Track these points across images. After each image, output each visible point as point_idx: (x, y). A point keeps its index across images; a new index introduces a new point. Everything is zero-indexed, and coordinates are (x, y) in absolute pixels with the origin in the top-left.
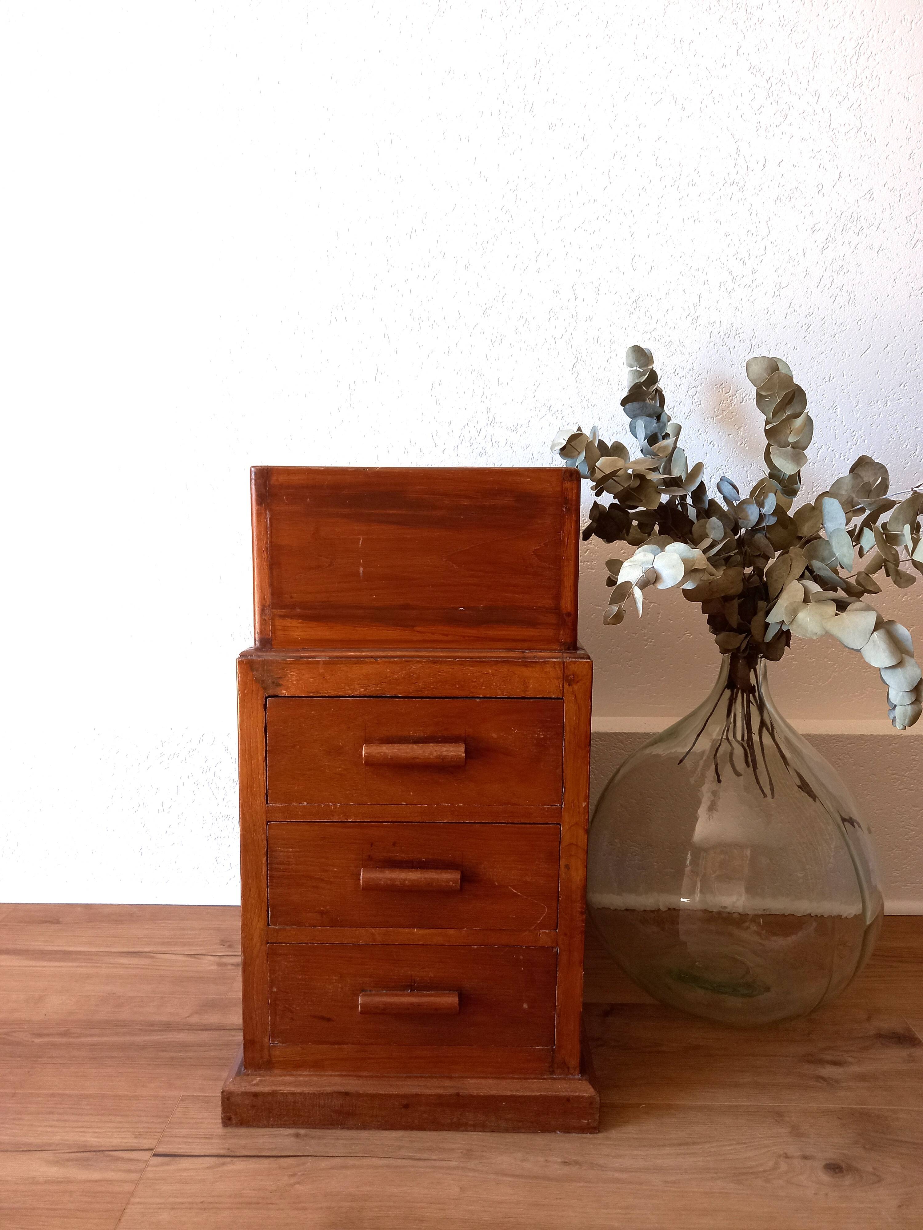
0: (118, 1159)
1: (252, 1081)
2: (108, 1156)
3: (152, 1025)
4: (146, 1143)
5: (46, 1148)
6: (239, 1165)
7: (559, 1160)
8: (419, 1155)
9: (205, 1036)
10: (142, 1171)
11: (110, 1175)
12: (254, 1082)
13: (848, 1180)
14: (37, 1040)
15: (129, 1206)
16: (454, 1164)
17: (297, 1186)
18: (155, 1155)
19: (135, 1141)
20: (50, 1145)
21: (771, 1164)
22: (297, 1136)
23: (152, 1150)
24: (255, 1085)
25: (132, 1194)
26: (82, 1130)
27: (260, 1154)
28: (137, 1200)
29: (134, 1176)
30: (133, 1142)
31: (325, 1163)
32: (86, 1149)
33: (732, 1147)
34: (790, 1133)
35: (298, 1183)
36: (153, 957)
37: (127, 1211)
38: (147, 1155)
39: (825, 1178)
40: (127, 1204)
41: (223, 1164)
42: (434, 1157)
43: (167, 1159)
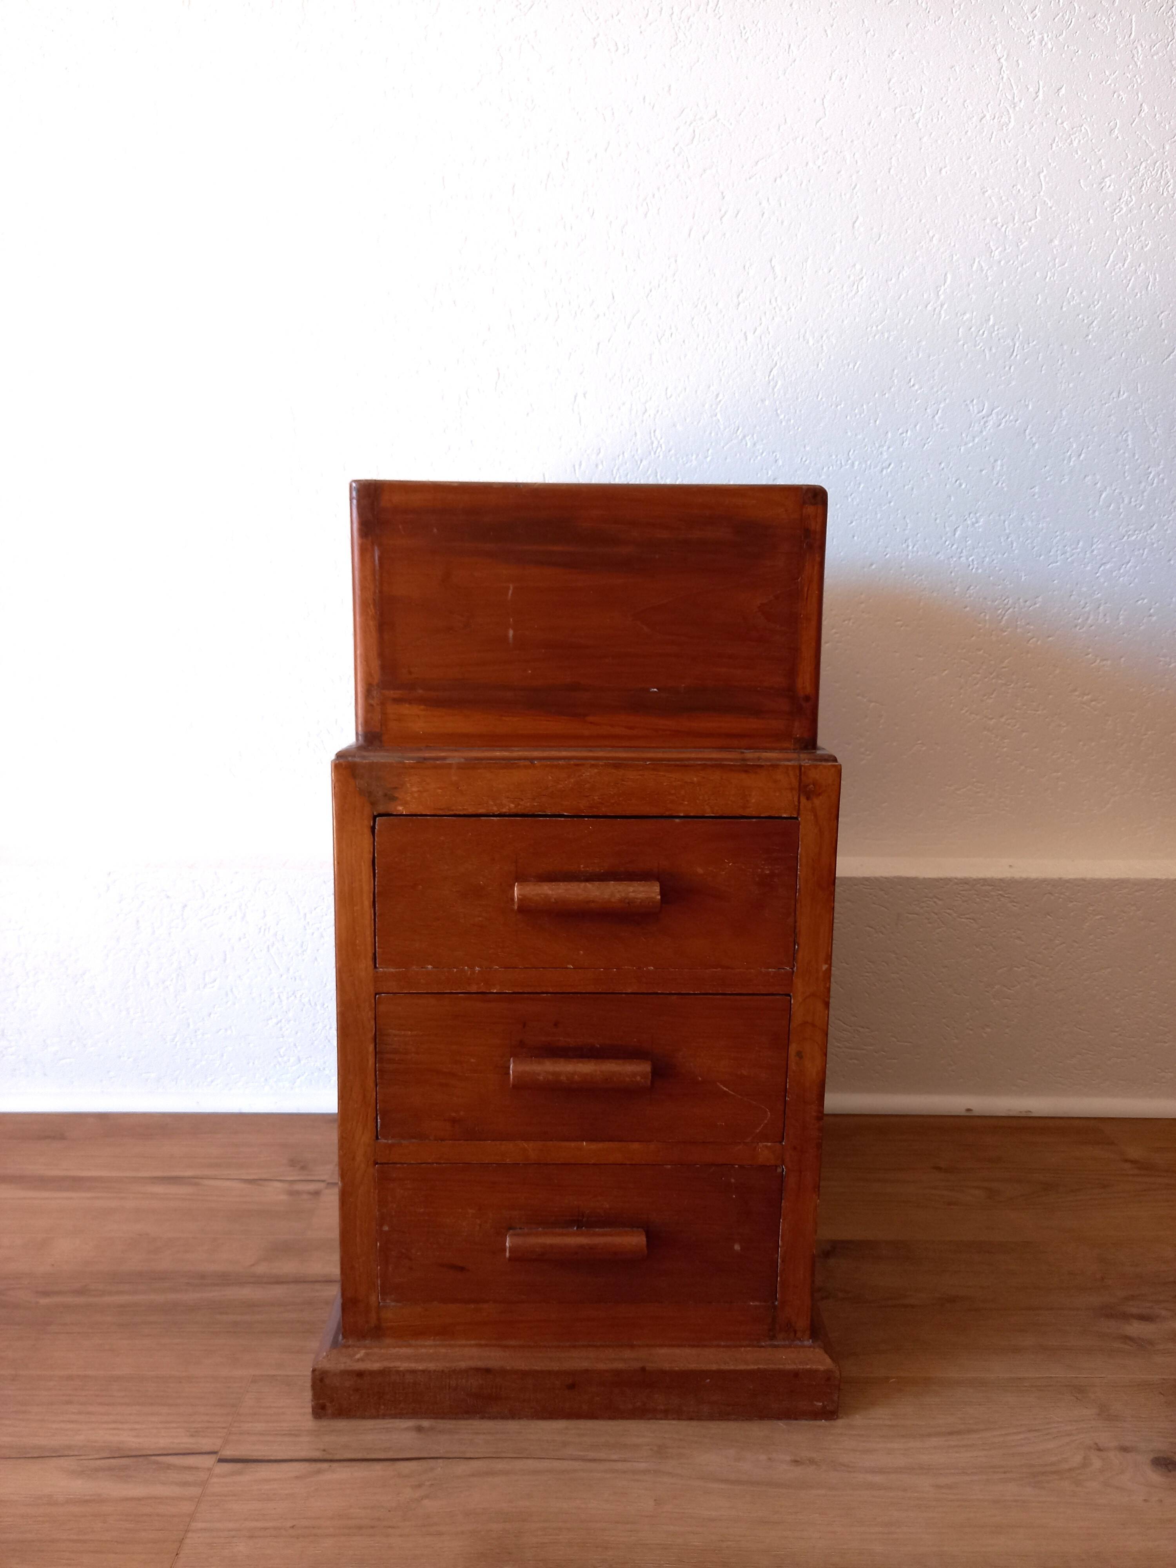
0: (169, 1467)
1: (354, 1355)
2: (154, 1463)
3: (203, 1276)
4: (206, 1443)
5: (66, 1453)
6: (342, 1473)
7: (788, 1458)
8: (592, 1455)
9: (279, 1292)
10: (204, 1484)
11: (159, 1490)
12: (358, 1356)
14: (44, 1301)
15: (190, 1535)
16: (643, 1466)
17: (426, 1502)
18: (221, 1460)
19: (191, 1440)
20: (69, 1447)
21: (1078, 1459)
22: (419, 1429)
23: (215, 1453)
24: (358, 1360)
25: (192, 1517)
26: (113, 1426)
27: (368, 1457)
28: (200, 1525)
29: (195, 1491)
30: (186, 1442)
31: (462, 1468)
32: (119, 1453)
33: (1022, 1436)
34: (1099, 1415)
35: (427, 1497)
36: (196, 1184)
37: (187, 1541)
38: (209, 1461)
39: (1155, 1477)
40: (187, 1531)
41: (319, 1472)
42: (614, 1457)
43: (239, 1466)
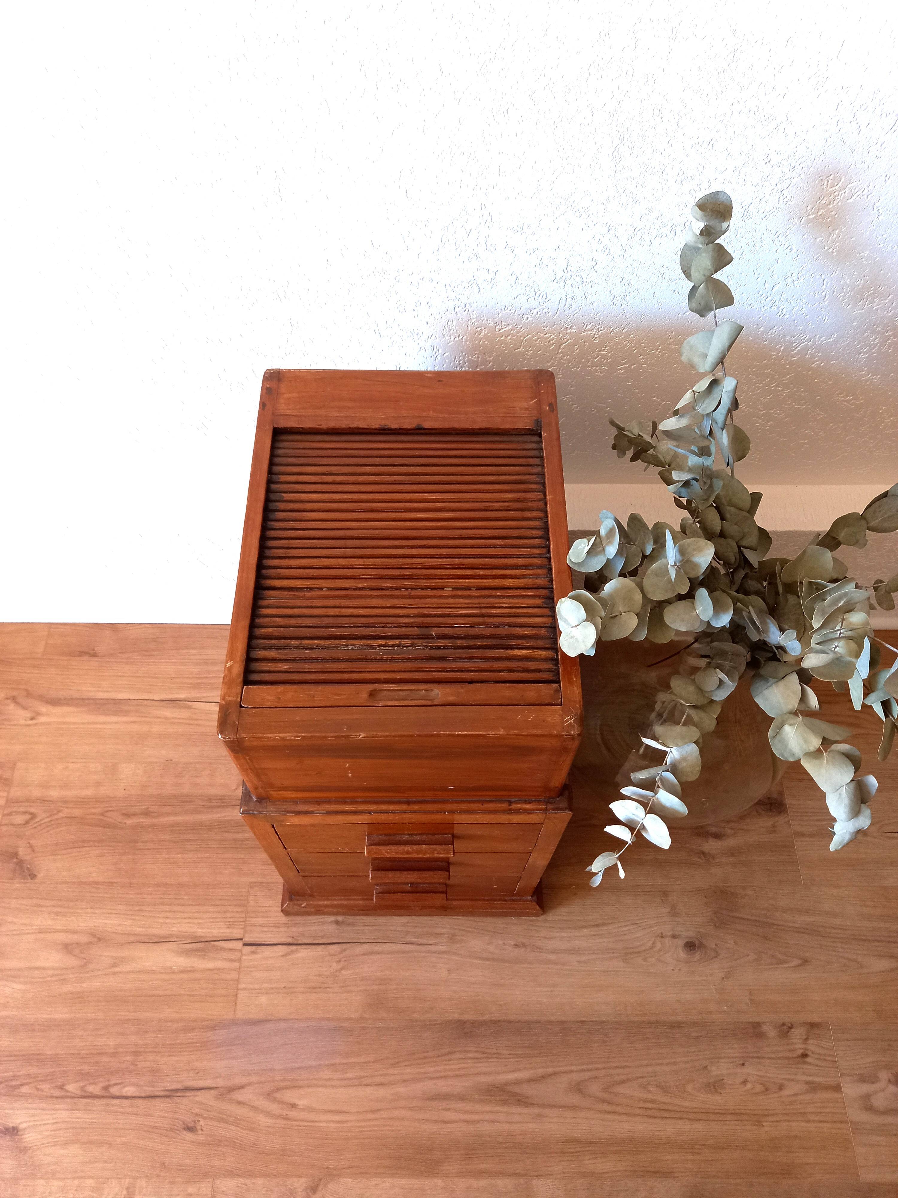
0: (221, 949)
1: (302, 904)
2: (214, 946)
4: (237, 933)
5: (171, 940)
6: (303, 953)
7: (513, 943)
8: (420, 941)
10: (240, 960)
11: (220, 964)
13: (697, 956)
14: (129, 822)
15: (239, 991)
16: (443, 948)
17: (343, 972)
18: (246, 945)
19: (228, 931)
20: (171, 936)
21: (650, 944)
22: (337, 923)
23: (241, 939)
24: (303, 907)
25: (238, 981)
26: (190, 920)
27: (314, 942)
28: (243, 986)
29: (236, 965)
31: (359, 949)
32: (197, 940)
33: (627, 928)
34: (670, 913)
35: (343, 968)
37: (239, 996)
38: (238, 945)
39: (682, 954)
40: (237, 989)
41: (292, 952)
42: (430, 942)
43: (253, 948)
